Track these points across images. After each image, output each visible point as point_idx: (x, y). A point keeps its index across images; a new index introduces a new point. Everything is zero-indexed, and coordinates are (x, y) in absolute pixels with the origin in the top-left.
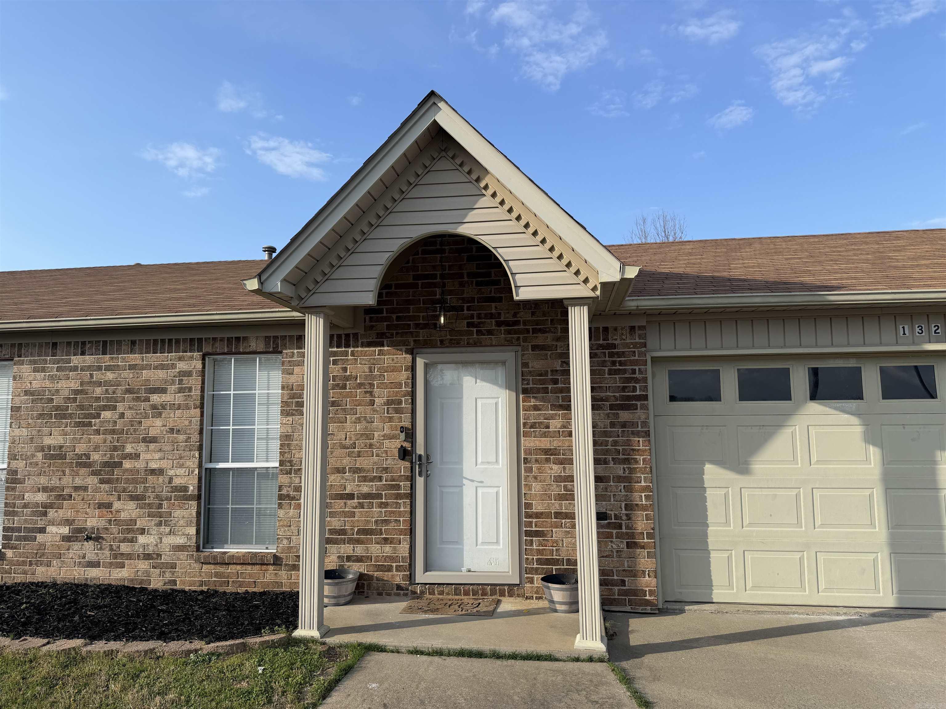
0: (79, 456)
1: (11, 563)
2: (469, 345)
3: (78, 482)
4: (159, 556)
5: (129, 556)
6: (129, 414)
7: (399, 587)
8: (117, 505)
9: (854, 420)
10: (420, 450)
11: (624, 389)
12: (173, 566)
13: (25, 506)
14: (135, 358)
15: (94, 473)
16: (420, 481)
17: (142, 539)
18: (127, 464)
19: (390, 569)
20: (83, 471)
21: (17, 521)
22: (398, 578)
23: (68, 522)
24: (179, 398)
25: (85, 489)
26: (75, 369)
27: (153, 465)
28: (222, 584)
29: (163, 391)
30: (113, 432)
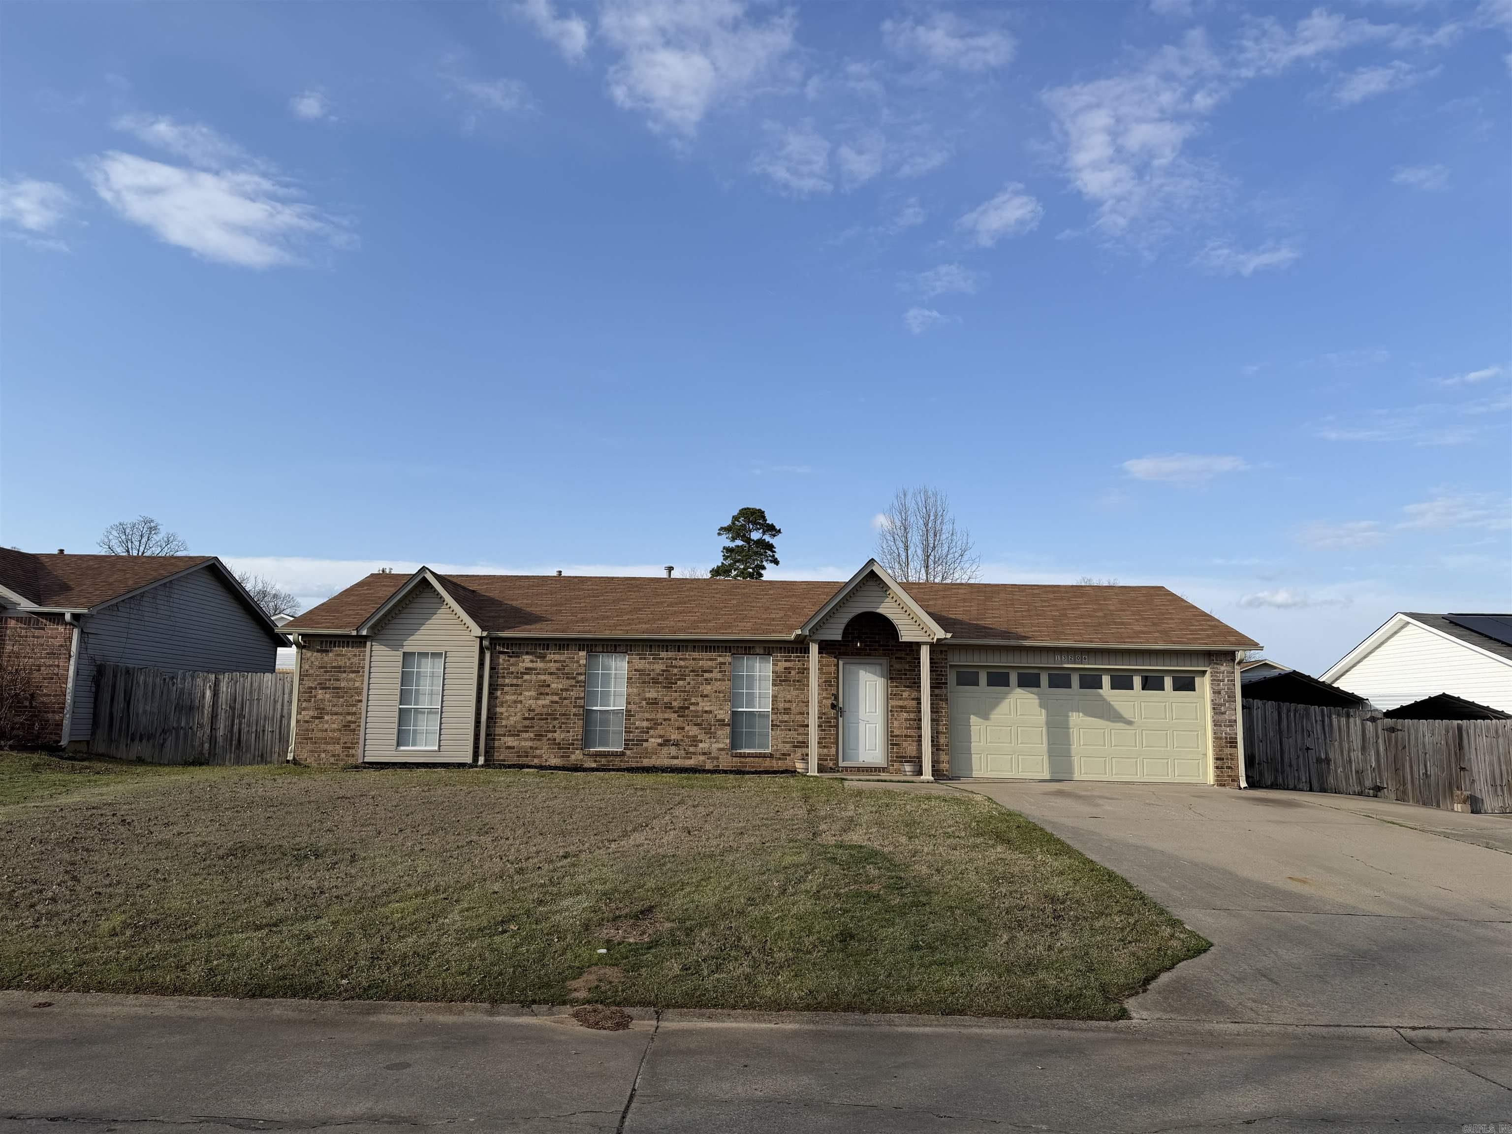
0: (667, 703)
1: (629, 757)
2: (865, 655)
3: (666, 716)
4: (710, 753)
5: (694, 754)
6: (692, 682)
7: (831, 768)
8: (687, 728)
9: (1036, 697)
10: (841, 705)
11: (937, 679)
12: (718, 758)
13: (637, 728)
14: (696, 655)
15: (674, 712)
16: (840, 719)
17: (701, 745)
18: (692, 708)
19: (826, 760)
20: (668, 710)
21: (631, 736)
22: (831, 764)
23: (661, 737)
24: (719, 676)
25: (670, 720)
26: (663, 659)
27: (707, 709)
28: (743, 767)
29: (711, 672)
30: (685, 691)
